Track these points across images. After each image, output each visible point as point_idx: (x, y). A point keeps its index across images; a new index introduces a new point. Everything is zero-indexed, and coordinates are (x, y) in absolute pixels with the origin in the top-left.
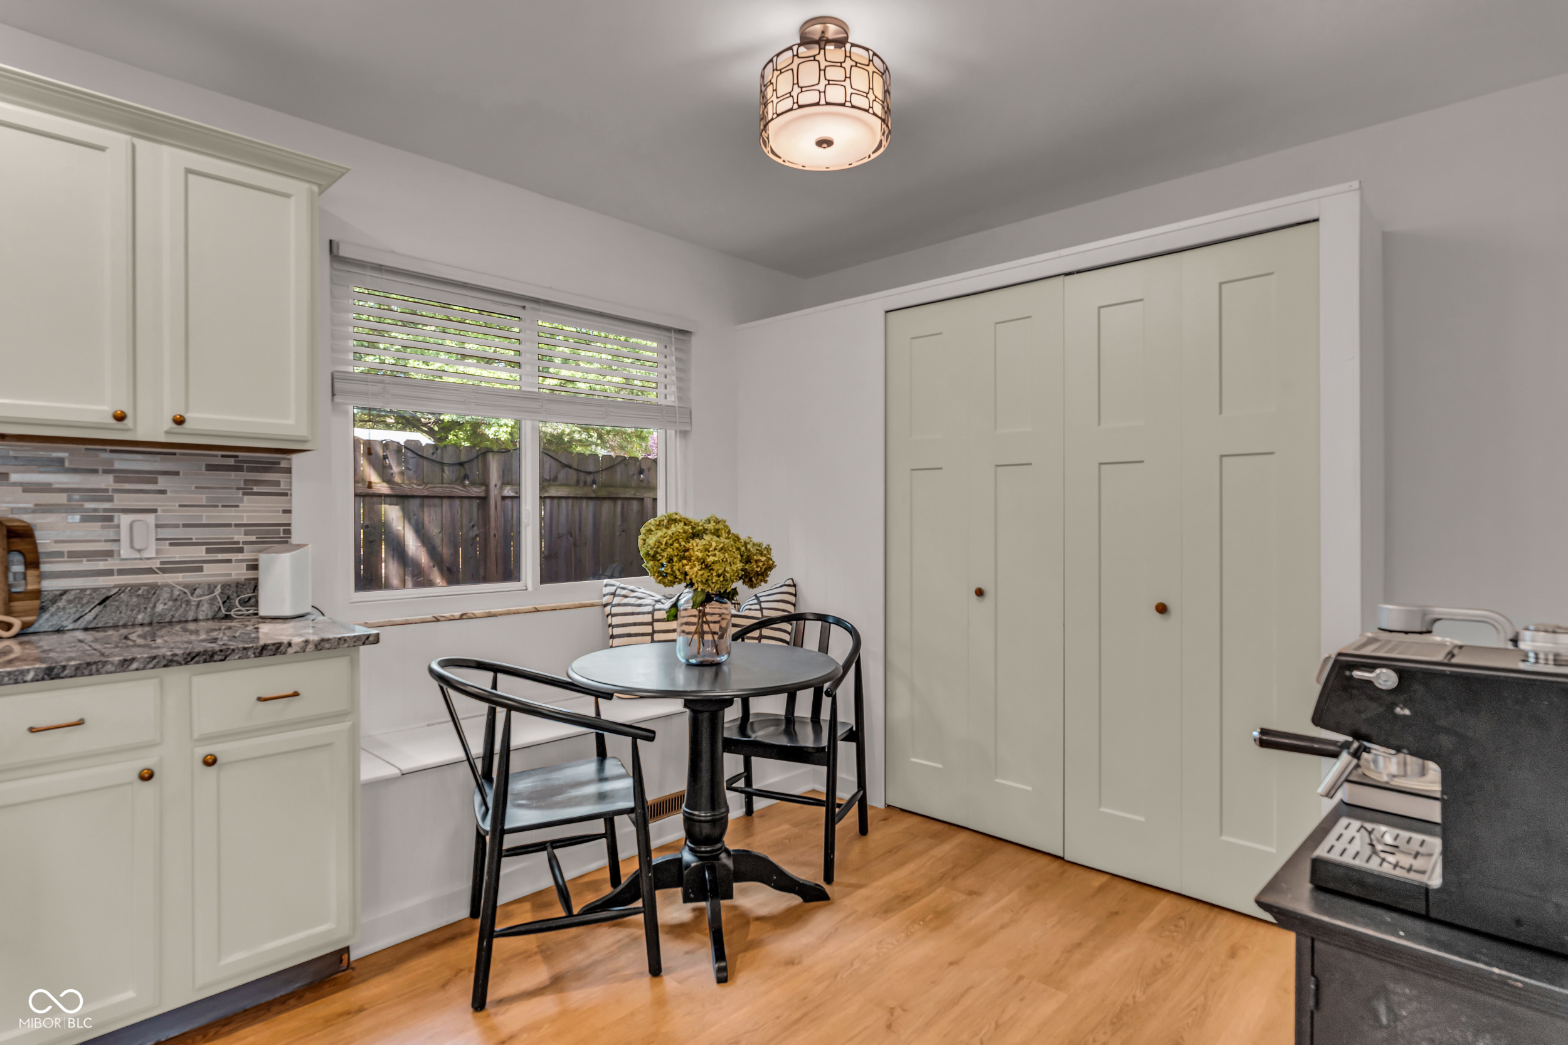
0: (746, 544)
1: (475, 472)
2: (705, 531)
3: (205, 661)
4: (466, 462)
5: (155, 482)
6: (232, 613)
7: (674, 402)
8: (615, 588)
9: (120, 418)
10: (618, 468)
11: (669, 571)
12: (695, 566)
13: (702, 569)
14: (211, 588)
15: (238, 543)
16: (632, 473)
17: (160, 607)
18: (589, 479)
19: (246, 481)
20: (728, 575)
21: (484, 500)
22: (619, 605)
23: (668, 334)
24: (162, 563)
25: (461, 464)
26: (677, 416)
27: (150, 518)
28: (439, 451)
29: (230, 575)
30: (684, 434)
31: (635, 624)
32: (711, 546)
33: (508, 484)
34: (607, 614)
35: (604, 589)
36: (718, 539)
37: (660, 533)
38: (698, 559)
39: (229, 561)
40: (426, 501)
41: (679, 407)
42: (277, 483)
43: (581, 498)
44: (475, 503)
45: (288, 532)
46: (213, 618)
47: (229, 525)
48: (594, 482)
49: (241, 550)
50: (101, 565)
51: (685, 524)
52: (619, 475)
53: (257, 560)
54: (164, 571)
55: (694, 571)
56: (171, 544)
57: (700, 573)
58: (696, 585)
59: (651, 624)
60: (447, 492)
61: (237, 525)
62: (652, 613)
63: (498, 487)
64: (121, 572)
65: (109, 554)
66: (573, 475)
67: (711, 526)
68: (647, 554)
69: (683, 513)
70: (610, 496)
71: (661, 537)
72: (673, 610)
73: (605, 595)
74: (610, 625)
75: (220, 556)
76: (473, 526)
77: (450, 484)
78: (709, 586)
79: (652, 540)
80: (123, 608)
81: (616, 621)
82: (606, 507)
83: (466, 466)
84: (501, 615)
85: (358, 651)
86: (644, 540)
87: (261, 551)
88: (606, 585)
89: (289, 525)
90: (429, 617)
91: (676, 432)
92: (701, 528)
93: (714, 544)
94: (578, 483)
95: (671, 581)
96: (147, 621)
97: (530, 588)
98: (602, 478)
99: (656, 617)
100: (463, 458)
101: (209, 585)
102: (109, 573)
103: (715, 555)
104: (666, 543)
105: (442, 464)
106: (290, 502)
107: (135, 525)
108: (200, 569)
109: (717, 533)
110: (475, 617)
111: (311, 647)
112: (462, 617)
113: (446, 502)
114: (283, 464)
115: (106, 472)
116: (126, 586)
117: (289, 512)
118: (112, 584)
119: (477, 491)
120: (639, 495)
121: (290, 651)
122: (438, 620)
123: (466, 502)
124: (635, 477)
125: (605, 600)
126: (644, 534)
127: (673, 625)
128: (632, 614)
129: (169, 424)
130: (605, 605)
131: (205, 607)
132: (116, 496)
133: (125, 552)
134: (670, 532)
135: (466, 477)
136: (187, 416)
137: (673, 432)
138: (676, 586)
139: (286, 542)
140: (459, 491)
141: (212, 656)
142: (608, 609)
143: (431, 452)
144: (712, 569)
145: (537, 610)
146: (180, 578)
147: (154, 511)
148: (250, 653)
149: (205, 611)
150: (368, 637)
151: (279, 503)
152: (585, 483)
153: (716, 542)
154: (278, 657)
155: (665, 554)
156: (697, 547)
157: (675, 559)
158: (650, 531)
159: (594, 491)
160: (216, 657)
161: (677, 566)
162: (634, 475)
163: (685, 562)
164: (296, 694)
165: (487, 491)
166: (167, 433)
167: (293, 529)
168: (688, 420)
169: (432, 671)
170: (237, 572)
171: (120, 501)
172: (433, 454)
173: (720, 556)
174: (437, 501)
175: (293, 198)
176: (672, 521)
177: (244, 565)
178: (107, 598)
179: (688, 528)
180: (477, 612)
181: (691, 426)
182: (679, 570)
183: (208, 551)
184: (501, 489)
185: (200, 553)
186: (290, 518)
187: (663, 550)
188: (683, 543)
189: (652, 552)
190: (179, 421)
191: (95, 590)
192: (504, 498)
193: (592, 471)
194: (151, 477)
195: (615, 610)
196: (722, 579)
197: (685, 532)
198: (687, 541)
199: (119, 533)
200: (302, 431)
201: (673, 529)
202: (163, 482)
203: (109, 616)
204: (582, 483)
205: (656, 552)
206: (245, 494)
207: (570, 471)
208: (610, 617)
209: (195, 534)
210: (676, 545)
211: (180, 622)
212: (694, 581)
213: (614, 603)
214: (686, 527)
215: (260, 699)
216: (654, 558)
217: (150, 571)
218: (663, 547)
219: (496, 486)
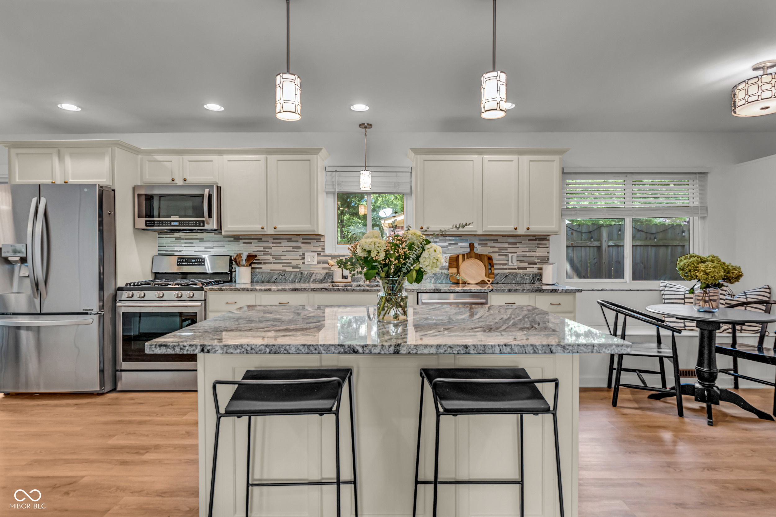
0: (728, 266)
1: (595, 235)
2: (707, 260)
3: (539, 292)
4: (592, 231)
5: (516, 245)
6: (535, 282)
7: (698, 204)
8: (666, 284)
9: (516, 229)
10: (670, 230)
11: (689, 275)
12: (701, 273)
13: (704, 274)
14: (529, 275)
15: (535, 262)
16: (678, 233)
17: (518, 279)
18: (652, 236)
19: (538, 244)
20: (716, 277)
21: (599, 248)
22: (668, 291)
23: (695, 175)
24: (518, 267)
25: (590, 232)
26: (699, 210)
27: (515, 255)
28: (580, 227)
29: (533, 271)
30: (703, 218)
31: (675, 299)
32: (708, 266)
33: (611, 240)
34: (662, 294)
35: (661, 284)
36: (712, 263)
37: (685, 261)
38: (702, 271)
39: (533, 267)
40: (575, 248)
41: (700, 207)
42: (546, 244)
43: (648, 246)
44: (596, 249)
45: (548, 259)
46: (530, 283)
47: (533, 257)
48: (655, 238)
49: (536, 264)
50: (505, 267)
51: (698, 258)
52: (670, 234)
53: (542, 267)
54: (519, 269)
55: (700, 275)
56: (520, 262)
57: (703, 276)
58: (701, 281)
59: (684, 299)
60: (584, 244)
61: (535, 257)
62: (684, 295)
63: (606, 241)
64: (509, 269)
65: (506, 264)
66: (644, 235)
67: (710, 259)
68: (680, 269)
69: (697, 253)
70: (664, 245)
71: (686, 262)
72: (692, 290)
73: (661, 287)
74: (663, 299)
75: (531, 266)
76: (595, 259)
77: (585, 241)
78: (707, 281)
79: (682, 263)
80: (510, 279)
81: (666, 297)
82: (662, 250)
83: (592, 233)
84: (616, 290)
85: (575, 294)
86: (679, 264)
87: (542, 265)
88: (662, 283)
89: (549, 257)
90: (591, 289)
91: (699, 217)
92: (705, 259)
93: (710, 265)
94: (646, 238)
95: (690, 279)
96: (515, 283)
97: (628, 282)
98: (660, 236)
99: (686, 296)
100: (591, 230)
101: (529, 274)
102: (506, 269)
103: (710, 269)
104: (688, 265)
105: (582, 232)
106: (549, 250)
107: (513, 256)
108: (526, 269)
109: (712, 261)
110: (607, 290)
111: (564, 291)
112: (602, 290)
113: (583, 248)
114: (547, 239)
115: (506, 242)
116: (511, 273)
117: (548, 253)
118: (507, 272)
119: (596, 244)
120: (681, 244)
121: (559, 292)
122: (594, 290)
123: (592, 248)
124: (680, 234)
125: (661, 288)
126: (679, 261)
127: (692, 296)
128: (674, 295)
129: (525, 230)
130: (661, 291)
131: (528, 280)
132: (508, 249)
133: (510, 264)
134: (690, 261)
135: (592, 238)
136: (530, 227)
137: (697, 218)
138: (693, 281)
139: (548, 262)
140: (589, 244)
141: (541, 291)
142: (662, 292)
143: (577, 227)
144: (709, 275)
145: (631, 290)
146: (521, 272)
147: (516, 253)
148: (549, 291)
149: (528, 281)
150: (579, 290)
151: (545, 250)
152: (650, 239)
153: (711, 265)
154: (556, 293)
155: (687, 269)
156: (702, 266)
157: (692, 270)
158: (681, 260)
159: (655, 242)
160: (542, 291)
161: (693, 273)
162: (679, 234)
163: (696, 272)
164: (560, 304)
165: (601, 243)
166: (525, 232)
167: (550, 258)
168: (706, 212)
169: (598, 302)
170: (535, 271)
171: (509, 250)
172: (578, 228)
173: (712, 270)
174: (580, 248)
175: (555, 162)
176: (691, 256)
177: (537, 268)
178: (507, 276)
179: (699, 259)
180: (608, 289)
181: (707, 214)
182: (694, 275)
183: (528, 264)
184: (608, 242)
185: (526, 264)
186: (549, 255)
187: (687, 267)
188: (696, 265)
189: (682, 268)
190: (528, 229)
191: (504, 273)
192: (609, 246)
193: (654, 232)
194: (515, 243)
195: (666, 293)
196: (713, 278)
197: (697, 261)
198: (698, 264)
199: (508, 259)
200: (557, 230)
201: (692, 259)
202: (518, 245)
203: (507, 281)
204: (648, 239)
205: (684, 268)
206: (537, 248)
207: (642, 233)
208: (663, 295)
209: (525, 259)
210: (693, 265)
211: (522, 284)
212: (700, 279)
213: (665, 290)
214: (698, 259)
215: (551, 304)
216: (683, 270)
217: (515, 269)
218: (686, 266)
219: (605, 241)
